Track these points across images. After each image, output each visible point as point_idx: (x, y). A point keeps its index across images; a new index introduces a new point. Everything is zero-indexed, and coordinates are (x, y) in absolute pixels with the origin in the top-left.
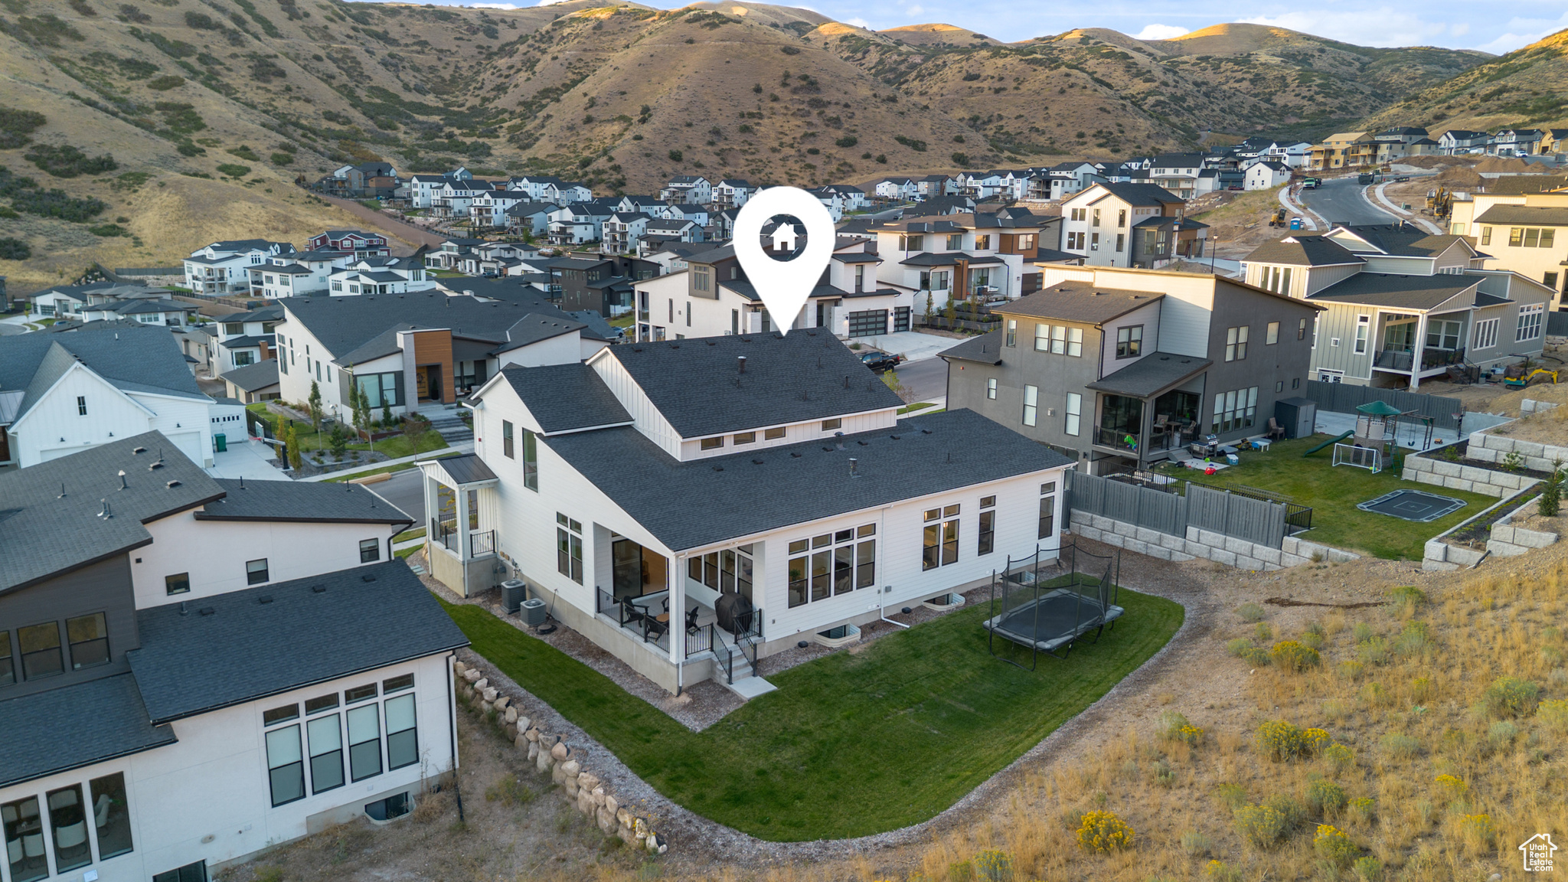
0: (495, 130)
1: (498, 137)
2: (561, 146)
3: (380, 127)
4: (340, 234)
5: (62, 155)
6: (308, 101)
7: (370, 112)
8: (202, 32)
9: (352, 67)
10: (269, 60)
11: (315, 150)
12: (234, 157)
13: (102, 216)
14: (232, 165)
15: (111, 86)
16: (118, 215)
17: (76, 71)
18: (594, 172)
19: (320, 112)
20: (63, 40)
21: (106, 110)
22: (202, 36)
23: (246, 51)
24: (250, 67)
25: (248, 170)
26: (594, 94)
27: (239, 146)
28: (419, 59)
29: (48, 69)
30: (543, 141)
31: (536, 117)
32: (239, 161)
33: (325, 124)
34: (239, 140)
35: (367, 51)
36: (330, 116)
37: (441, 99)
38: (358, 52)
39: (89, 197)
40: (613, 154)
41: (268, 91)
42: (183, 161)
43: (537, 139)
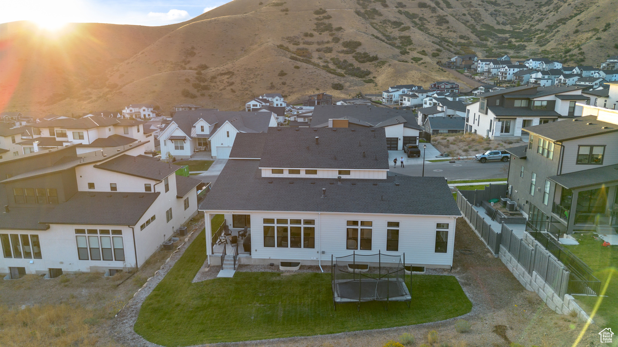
0: (532, 39)
1: (532, 41)
2: (559, 44)
3: (481, 40)
4: (441, 83)
5: (363, 55)
6: (454, 32)
7: (479, 34)
8: (423, 9)
9: (477, 16)
10: (445, 17)
11: (450, 51)
12: (419, 54)
13: (369, 76)
14: (417, 58)
15: (387, 31)
16: (374, 76)
17: (378, 27)
18: (569, 56)
19: (458, 36)
20: (376, 17)
21: (381, 40)
22: (422, 11)
23: (437, 14)
24: (436, 21)
25: (422, 59)
26: (582, 20)
27: (422, 50)
28: (508, 11)
29: (368, 26)
30: (552, 42)
31: (552, 32)
32: (420, 56)
33: (459, 40)
34: (422, 48)
35: (485, 10)
36: (462, 37)
37: (512, 27)
38: (481, 10)
39: (367, 70)
40: (582, 47)
41: (441, 29)
42: (400, 56)
43: (549, 42)
